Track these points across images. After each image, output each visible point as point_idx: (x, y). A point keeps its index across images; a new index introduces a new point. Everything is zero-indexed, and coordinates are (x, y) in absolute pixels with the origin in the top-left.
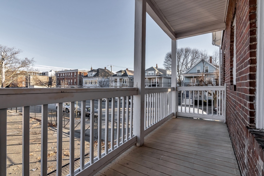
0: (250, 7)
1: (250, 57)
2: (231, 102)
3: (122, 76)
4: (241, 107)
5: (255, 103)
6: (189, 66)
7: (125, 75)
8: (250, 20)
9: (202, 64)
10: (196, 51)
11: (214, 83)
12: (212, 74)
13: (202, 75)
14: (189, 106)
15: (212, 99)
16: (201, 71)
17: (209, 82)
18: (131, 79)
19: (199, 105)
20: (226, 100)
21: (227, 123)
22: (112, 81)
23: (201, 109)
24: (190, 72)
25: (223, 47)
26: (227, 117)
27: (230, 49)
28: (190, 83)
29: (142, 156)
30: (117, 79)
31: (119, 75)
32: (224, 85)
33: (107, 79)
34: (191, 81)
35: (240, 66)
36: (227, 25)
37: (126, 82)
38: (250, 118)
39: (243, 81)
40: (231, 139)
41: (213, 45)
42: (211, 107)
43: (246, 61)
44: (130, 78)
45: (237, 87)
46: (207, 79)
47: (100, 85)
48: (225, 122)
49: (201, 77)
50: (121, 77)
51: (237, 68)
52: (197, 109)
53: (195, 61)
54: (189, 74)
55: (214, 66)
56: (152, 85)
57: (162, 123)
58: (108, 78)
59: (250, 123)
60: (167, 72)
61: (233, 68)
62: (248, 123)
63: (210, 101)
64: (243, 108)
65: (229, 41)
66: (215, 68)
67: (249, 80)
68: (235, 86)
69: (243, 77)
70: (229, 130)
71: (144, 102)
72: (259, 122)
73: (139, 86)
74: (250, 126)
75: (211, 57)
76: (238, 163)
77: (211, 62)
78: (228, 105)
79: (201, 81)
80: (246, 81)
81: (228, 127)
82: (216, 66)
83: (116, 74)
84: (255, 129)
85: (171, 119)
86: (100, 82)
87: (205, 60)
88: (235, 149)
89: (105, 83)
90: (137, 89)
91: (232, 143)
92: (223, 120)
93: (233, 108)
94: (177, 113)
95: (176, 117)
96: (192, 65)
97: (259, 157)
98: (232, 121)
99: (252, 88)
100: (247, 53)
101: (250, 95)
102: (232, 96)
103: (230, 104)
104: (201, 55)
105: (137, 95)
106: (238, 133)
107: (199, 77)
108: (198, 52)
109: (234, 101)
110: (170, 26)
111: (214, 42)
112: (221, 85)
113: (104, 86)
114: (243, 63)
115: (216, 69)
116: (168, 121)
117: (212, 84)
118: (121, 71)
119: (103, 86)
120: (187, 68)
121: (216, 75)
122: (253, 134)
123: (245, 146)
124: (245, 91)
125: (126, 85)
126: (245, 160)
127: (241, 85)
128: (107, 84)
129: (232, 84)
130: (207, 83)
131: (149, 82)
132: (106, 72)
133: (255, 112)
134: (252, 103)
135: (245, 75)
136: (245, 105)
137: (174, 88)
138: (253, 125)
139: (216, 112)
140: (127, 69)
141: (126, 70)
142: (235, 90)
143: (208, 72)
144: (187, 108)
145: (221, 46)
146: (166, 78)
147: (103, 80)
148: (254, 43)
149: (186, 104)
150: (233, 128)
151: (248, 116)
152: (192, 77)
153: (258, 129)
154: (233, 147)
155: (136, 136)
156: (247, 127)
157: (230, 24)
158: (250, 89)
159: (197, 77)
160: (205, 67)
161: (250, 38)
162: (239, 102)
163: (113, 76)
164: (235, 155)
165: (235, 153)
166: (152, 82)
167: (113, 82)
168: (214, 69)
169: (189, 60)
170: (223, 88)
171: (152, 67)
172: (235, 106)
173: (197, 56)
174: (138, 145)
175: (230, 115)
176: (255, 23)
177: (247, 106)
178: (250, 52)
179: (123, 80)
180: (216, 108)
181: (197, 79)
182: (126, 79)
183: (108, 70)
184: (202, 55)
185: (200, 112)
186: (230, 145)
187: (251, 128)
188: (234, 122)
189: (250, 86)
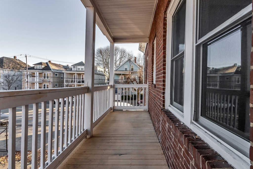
0: (164, 42)
1: (163, 70)
2: (152, 96)
3: (43, 69)
4: (158, 98)
5: (165, 95)
6: (118, 64)
7: (47, 68)
8: (163, 50)
9: (128, 62)
10: (124, 50)
11: (138, 80)
12: (136, 72)
13: (128, 73)
14: (118, 101)
15: (137, 94)
16: (128, 69)
17: (134, 79)
18: (56, 73)
19: (128, 100)
20: (149, 95)
21: (149, 111)
22: (27, 76)
23: (129, 103)
24: (119, 70)
25: (146, 54)
26: (149, 107)
27: (152, 59)
28: (119, 80)
29: (95, 144)
30: (34, 73)
31: (38, 68)
32: (147, 83)
33: (19, 73)
34: (120, 78)
35: (158, 73)
36: (150, 40)
37: (48, 77)
38: (163, 104)
39: (160, 83)
40: (152, 121)
41: (139, 50)
42: (130, 101)
43: (161, 72)
44: (54, 72)
45: (156, 86)
46: (132, 77)
47: (6, 80)
48: (147, 110)
49: (128, 74)
50: (42, 71)
51: (157, 74)
52: (126, 103)
53: (123, 59)
54: (118, 71)
55: (137, 66)
56: (82, 81)
57: (104, 117)
58: (21, 71)
59: (163, 107)
60: (98, 68)
61: (153, 72)
62: (162, 107)
63: (135, 96)
64: (159, 99)
65: (151, 53)
66: (138, 67)
67: (163, 83)
68: (155, 85)
69: (159, 80)
70: (150, 115)
71: (93, 99)
72: (166, 105)
73: (90, 85)
74: (163, 108)
75: (135, 58)
76: (156, 133)
77: (135, 62)
78: (150, 98)
79: (128, 78)
80: (161, 83)
81: (149, 113)
82: (139, 66)
83: (34, 67)
84: (165, 109)
85: (109, 113)
86: (6, 77)
87: (132, 60)
88: (155, 126)
89: (16, 78)
90: (88, 88)
91: (153, 123)
92: (147, 109)
93: (154, 100)
94: (114, 107)
95: (113, 111)
96: (120, 62)
97: (167, 122)
98: (153, 109)
99: (164, 87)
100: (162, 67)
101: (163, 91)
102: (153, 92)
103: (151, 97)
104: (127, 55)
105: (88, 93)
106: (156, 115)
107: (126, 74)
108: (126, 52)
109: (154, 95)
110: (111, 32)
111: (140, 48)
112: (145, 83)
113: (13, 81)
114: (160, 72)
115: (139, 69)
116: (108, 115)
117: (136, 81)
118: (41, 64)
119: (11, 81)
120: (116, 65)
121: (139, 74)
122: (164, 112)
123: (160, 120)
124: (160, 88)
125: (49, 81)
126: (160, 128)
127: (158, 85)
128: (18, 79)
129: (153, 83)
130: (132, 80)
131: (79, 78)
132: (15, 62)
133: (165, 100)
134: (164, 95)
135: (161, 79)
136: (161, 97)
137: (112, 86)
138: (164, 107)
139: (139, 104)
140: (49, 61)
141: (48, 63)
142: (155, 88)
143: (133, 70)
144: (119, 103)
145: (144, 52)
146: (97, 74)
147: (12, 73)
148: (165, 63)
149: (118, 100)
150: (154, 112)
151: (162, 103)
152: (120, 74)
153: (166, 109)
154: (153, 125)
155: (87, 130)
156: (162, 109)
157: (152, 41)
158: (163, 88)
159: (125, 74)
160: (131, 66)
161: (163, 59)
162: (157, 96)
163: (29, 69)
164: (155, 129)
165: (155, 128)
166: (81, 78)
167: (29, 77)
168: (138, 69)
169: (118, 58)
170: (146, 86)
171: (82, 62)
172: (155, 98)
173: (124, 56)
174: (88, 137)
175: (152, 105)
176: (165, 52)
177: (162, 97)
178: (163, 67)
179: (43, 75)
180: (139, 102)
181: (124, 77)
182: (48, 73)
183: (19, 60)
184: (129, 55)
185: (129, 105)
186: (152, 125)
187: (163, 109)
188: (154, 109)
189: (163, 86)
